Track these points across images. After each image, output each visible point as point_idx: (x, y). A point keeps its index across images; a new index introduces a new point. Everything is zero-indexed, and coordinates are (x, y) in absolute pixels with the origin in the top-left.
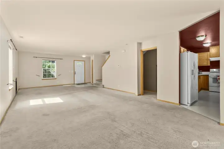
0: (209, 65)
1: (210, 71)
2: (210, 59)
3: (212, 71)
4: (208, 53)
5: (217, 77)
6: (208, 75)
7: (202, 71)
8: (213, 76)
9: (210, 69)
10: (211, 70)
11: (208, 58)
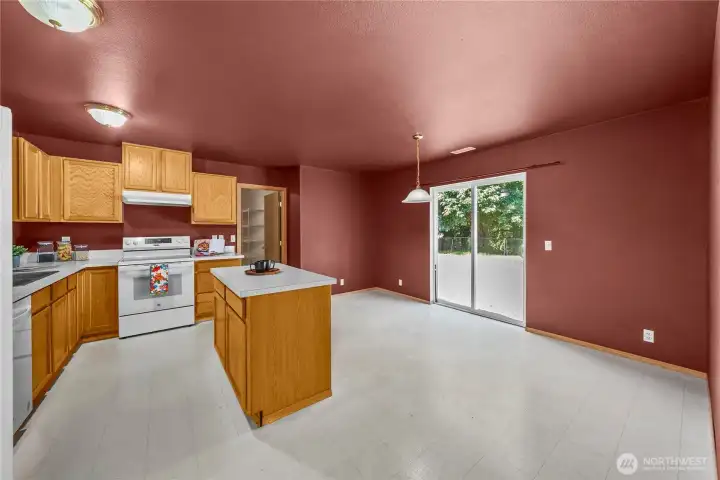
0: (119, 218)
1: (124, 246)
2: (126, 193)
3: (132, 247)
4: (118, 167)
5: (152, 270)
6: (115, 268)
7: (88, 249)
8: (136, 271)
9: (125, 239)
10: (129, 242)
11: (117, 192)
